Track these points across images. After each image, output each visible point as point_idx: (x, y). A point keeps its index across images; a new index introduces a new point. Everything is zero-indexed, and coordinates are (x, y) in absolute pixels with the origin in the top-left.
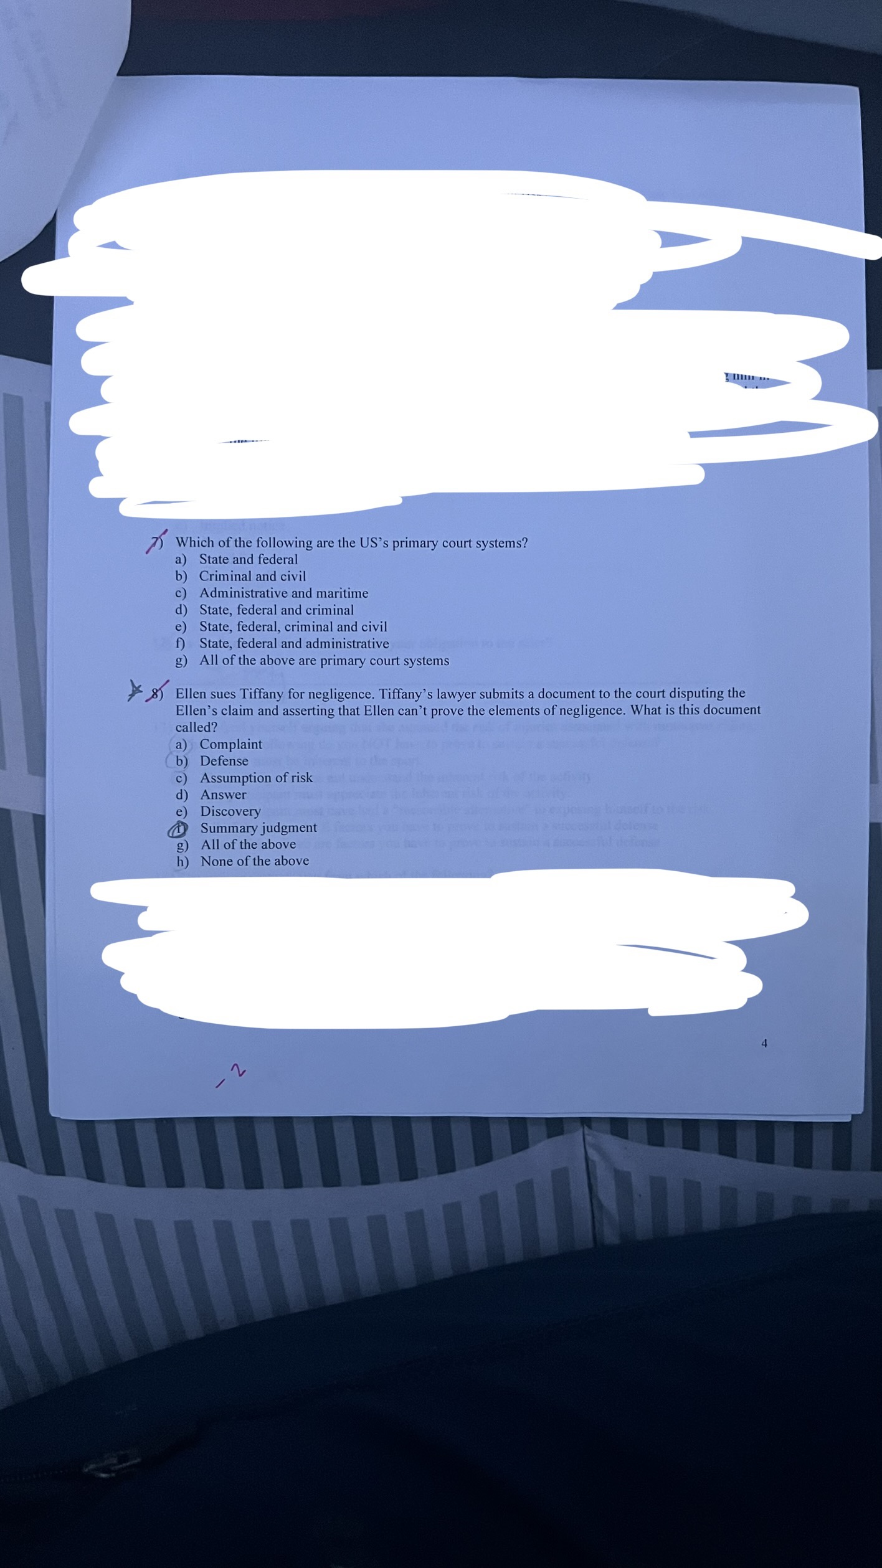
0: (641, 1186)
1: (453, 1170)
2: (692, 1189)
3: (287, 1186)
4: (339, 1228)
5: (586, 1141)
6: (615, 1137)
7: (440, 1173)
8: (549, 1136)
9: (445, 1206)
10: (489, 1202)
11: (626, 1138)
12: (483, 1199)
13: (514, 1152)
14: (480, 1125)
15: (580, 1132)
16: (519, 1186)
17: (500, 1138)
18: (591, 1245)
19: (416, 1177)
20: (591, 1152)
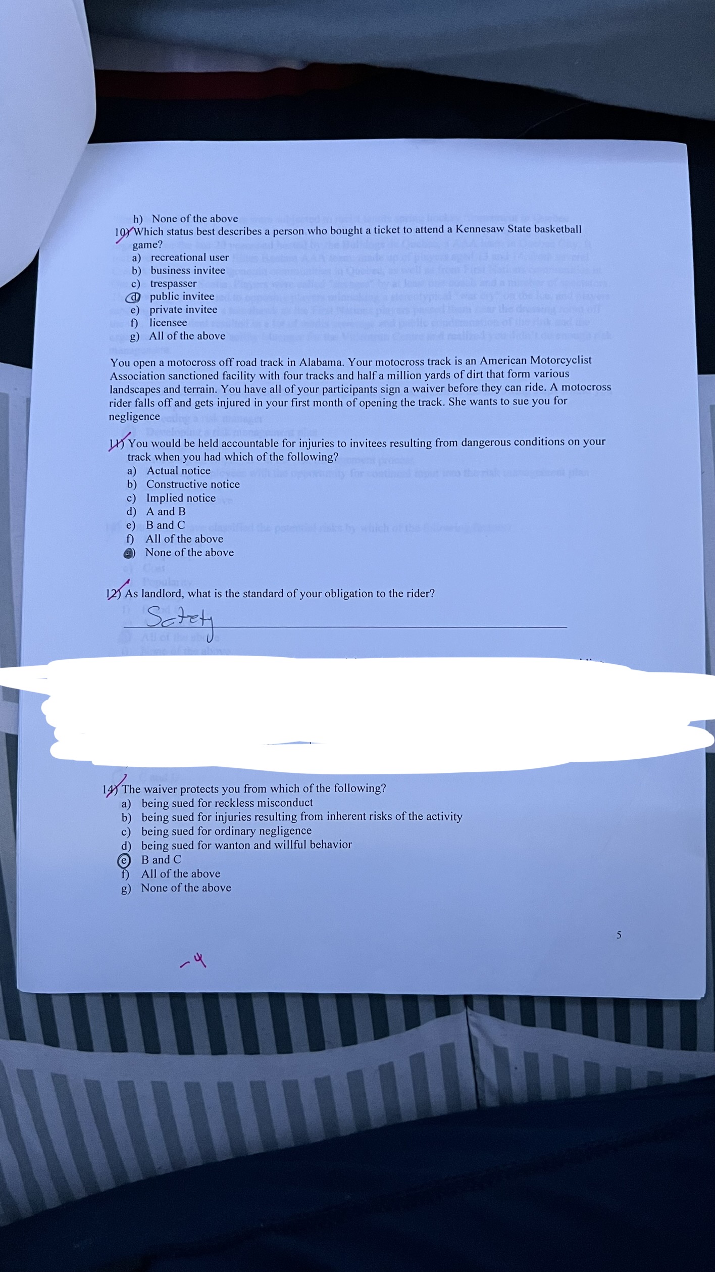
0: (516, 1060)
1: (355, 1043)
2: (561, 1063)
3: (214, 1053)
4: (259, 1090)
5: (469, 1019)
6: (494, 1018)
7: (344, 1045)
8: (438, 1016)
9: (349, 1074)
10: (387, 1072)
11: (503, 1018)
12: (381, 1068)
13: (408, 1029)
14: (377, 1001)
15: (464, 1013)
16: (412, 1058)
17: (395, 1013)
18: (476, 1107)
19: (323, 1049)
20: (474, 1031)
